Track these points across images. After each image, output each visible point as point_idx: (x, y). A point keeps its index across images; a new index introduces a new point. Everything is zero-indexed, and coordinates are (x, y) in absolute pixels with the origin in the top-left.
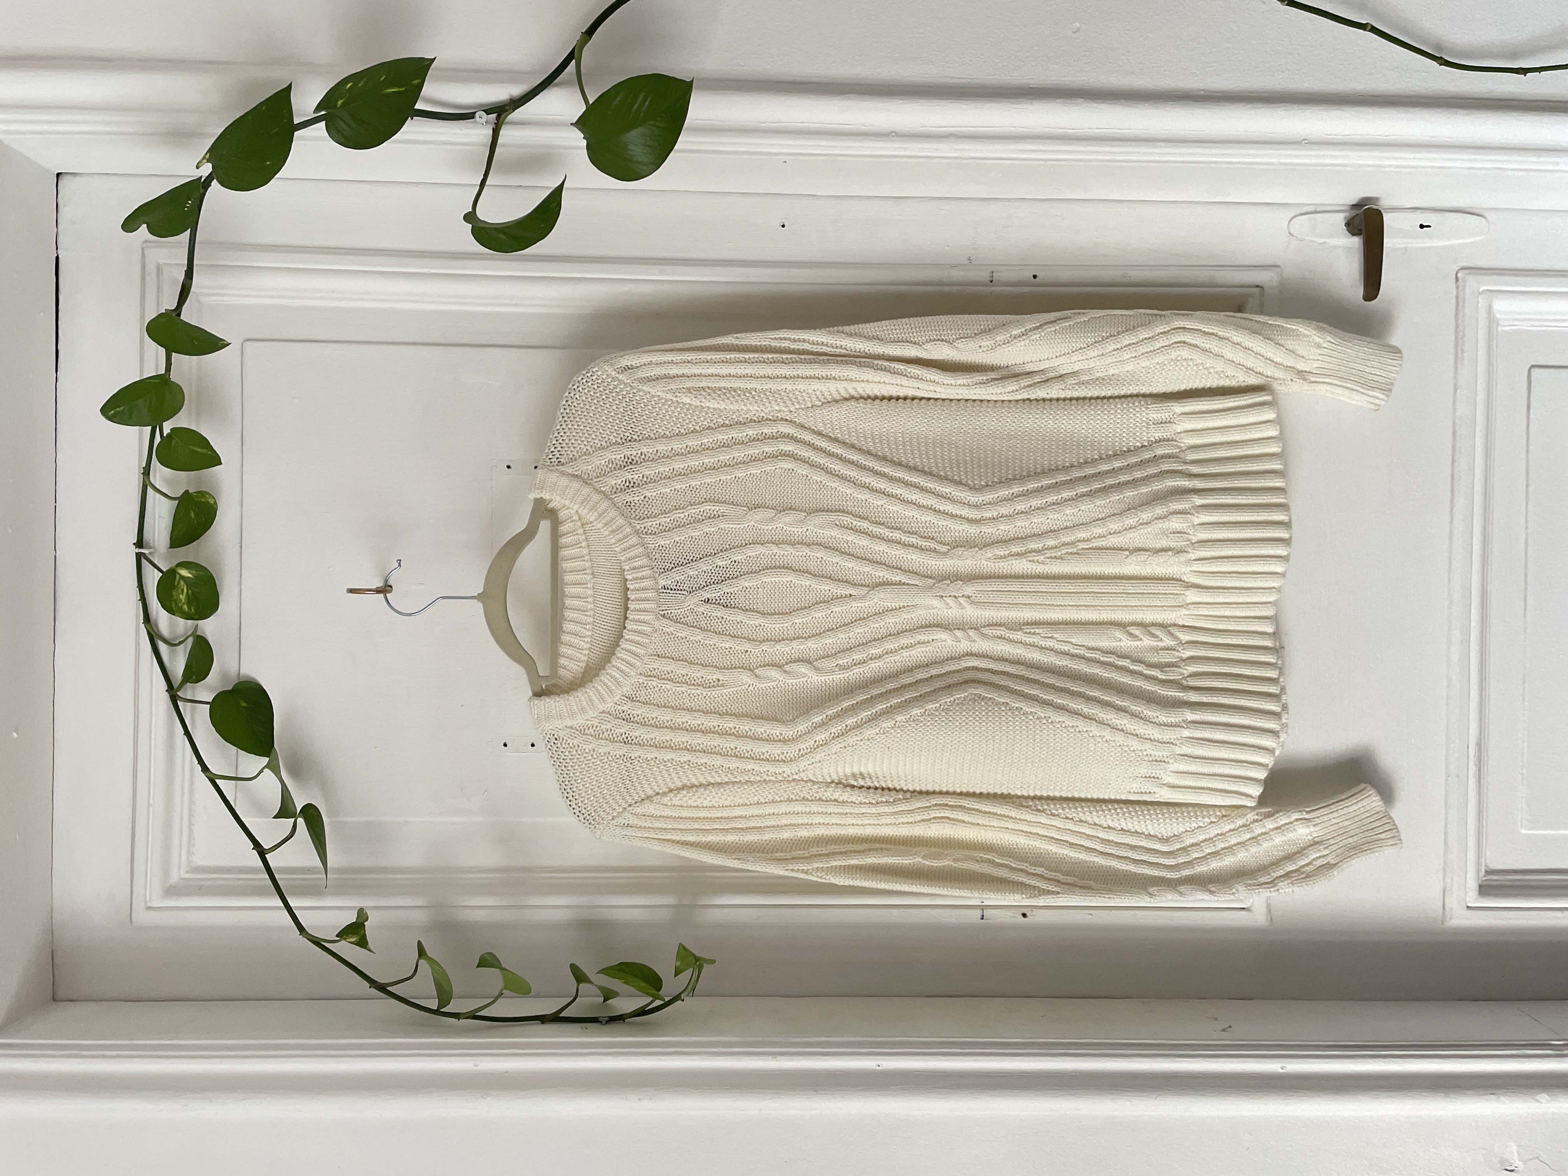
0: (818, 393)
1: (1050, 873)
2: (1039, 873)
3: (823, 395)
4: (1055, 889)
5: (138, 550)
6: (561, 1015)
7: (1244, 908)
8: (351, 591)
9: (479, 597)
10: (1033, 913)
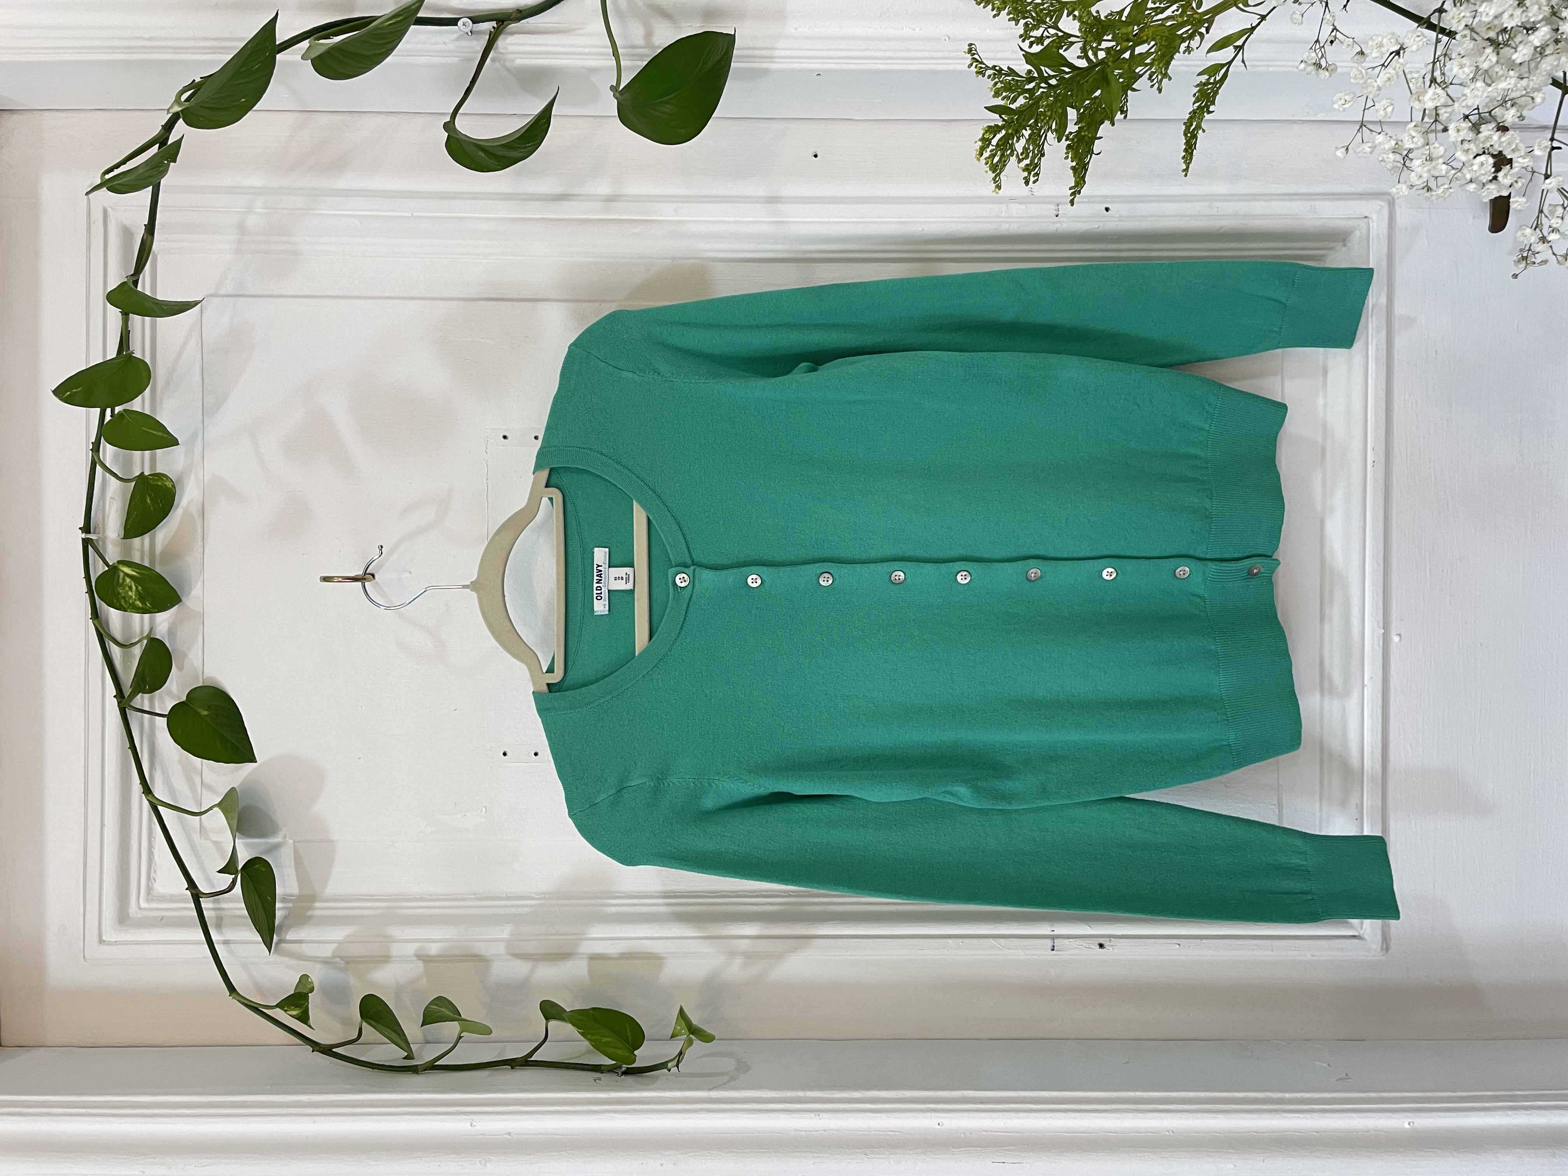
5: (83, 536)
7: (1355, 936)
8: (326, 579)
9: (474, 586)
10: (1111, 944)
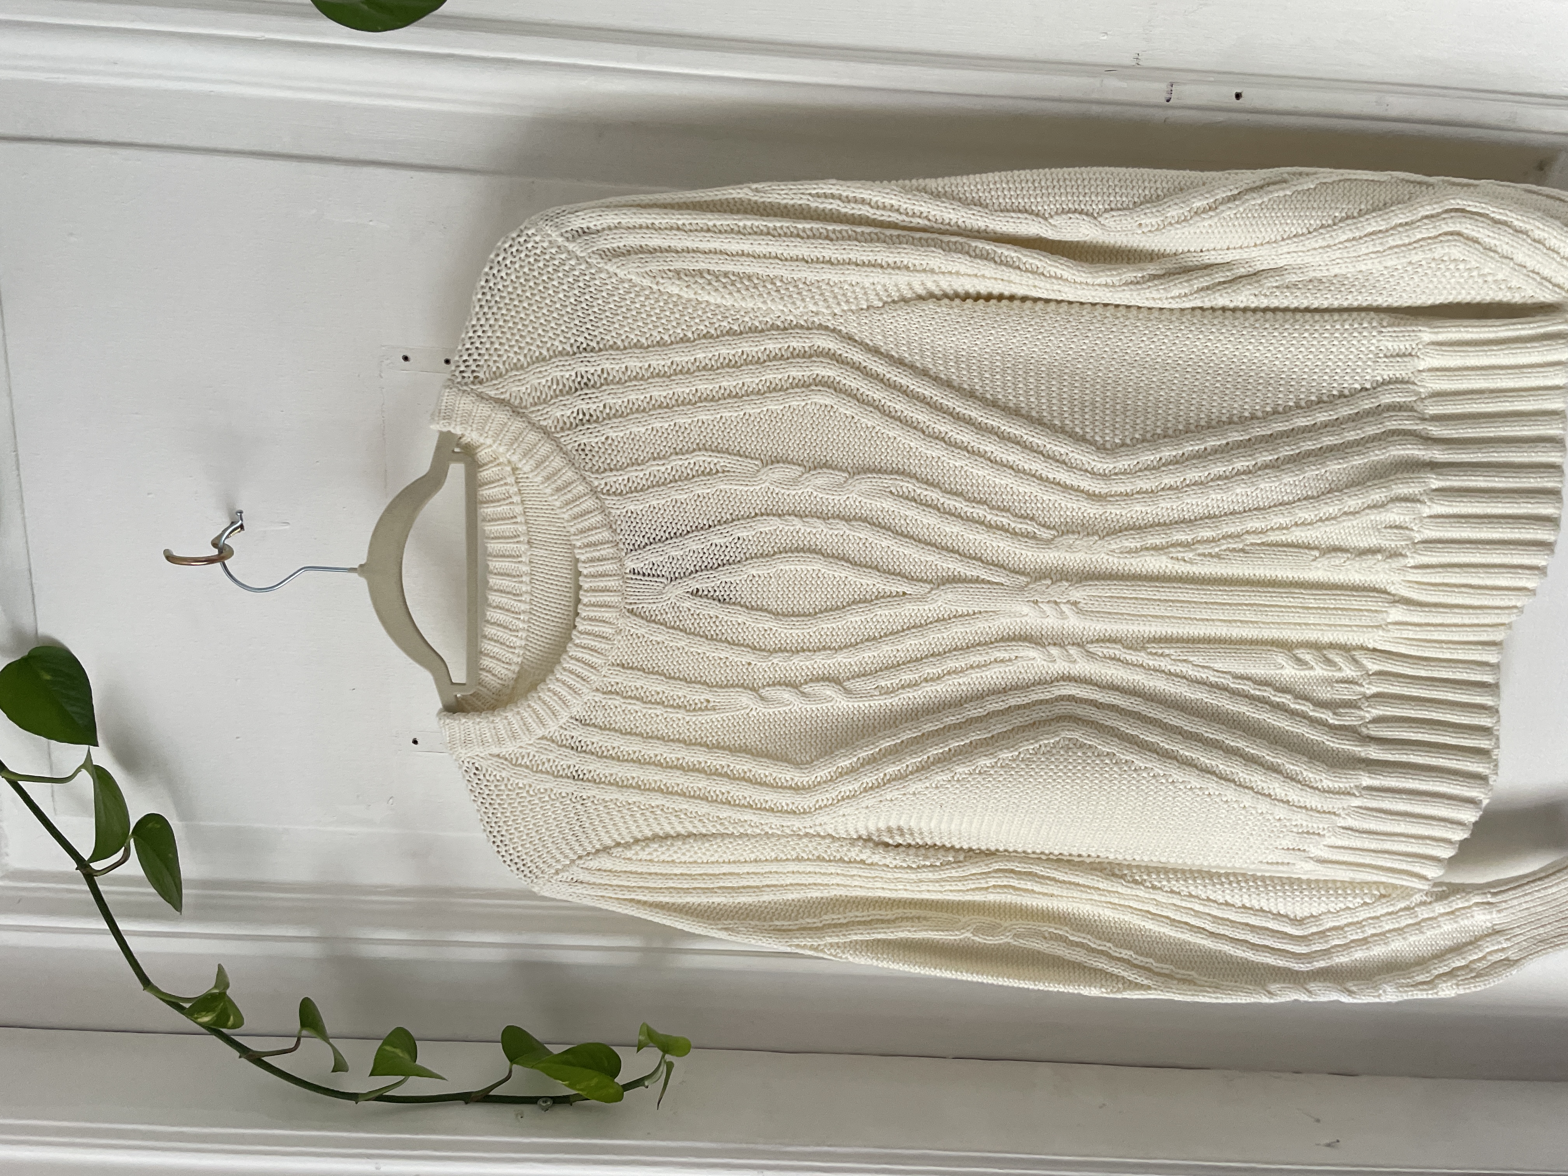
0: (879, 287)
1: (1140, 958)
2: (1126, 957)
3: (886, 291)
4: (1145, 982)
6: (491, 1093)
9: (363, 571)
